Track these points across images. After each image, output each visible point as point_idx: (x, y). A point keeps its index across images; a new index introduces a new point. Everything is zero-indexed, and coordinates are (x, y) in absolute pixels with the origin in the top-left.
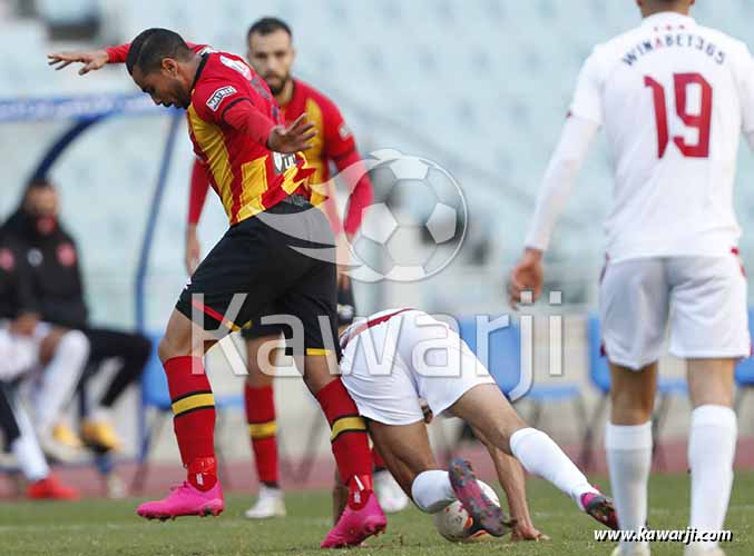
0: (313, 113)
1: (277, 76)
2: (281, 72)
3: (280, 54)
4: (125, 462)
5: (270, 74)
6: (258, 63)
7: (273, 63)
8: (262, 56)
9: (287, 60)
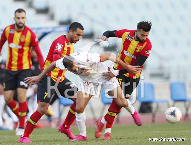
0: (29, 34)
1: (22, 24)
2: (23, 22)
3: (23, 18)
4: (55, 119)
5: (20, 23)
6: (17, 20)
7: (21, 20)
8: (19, 18)
9: (24, 19)
